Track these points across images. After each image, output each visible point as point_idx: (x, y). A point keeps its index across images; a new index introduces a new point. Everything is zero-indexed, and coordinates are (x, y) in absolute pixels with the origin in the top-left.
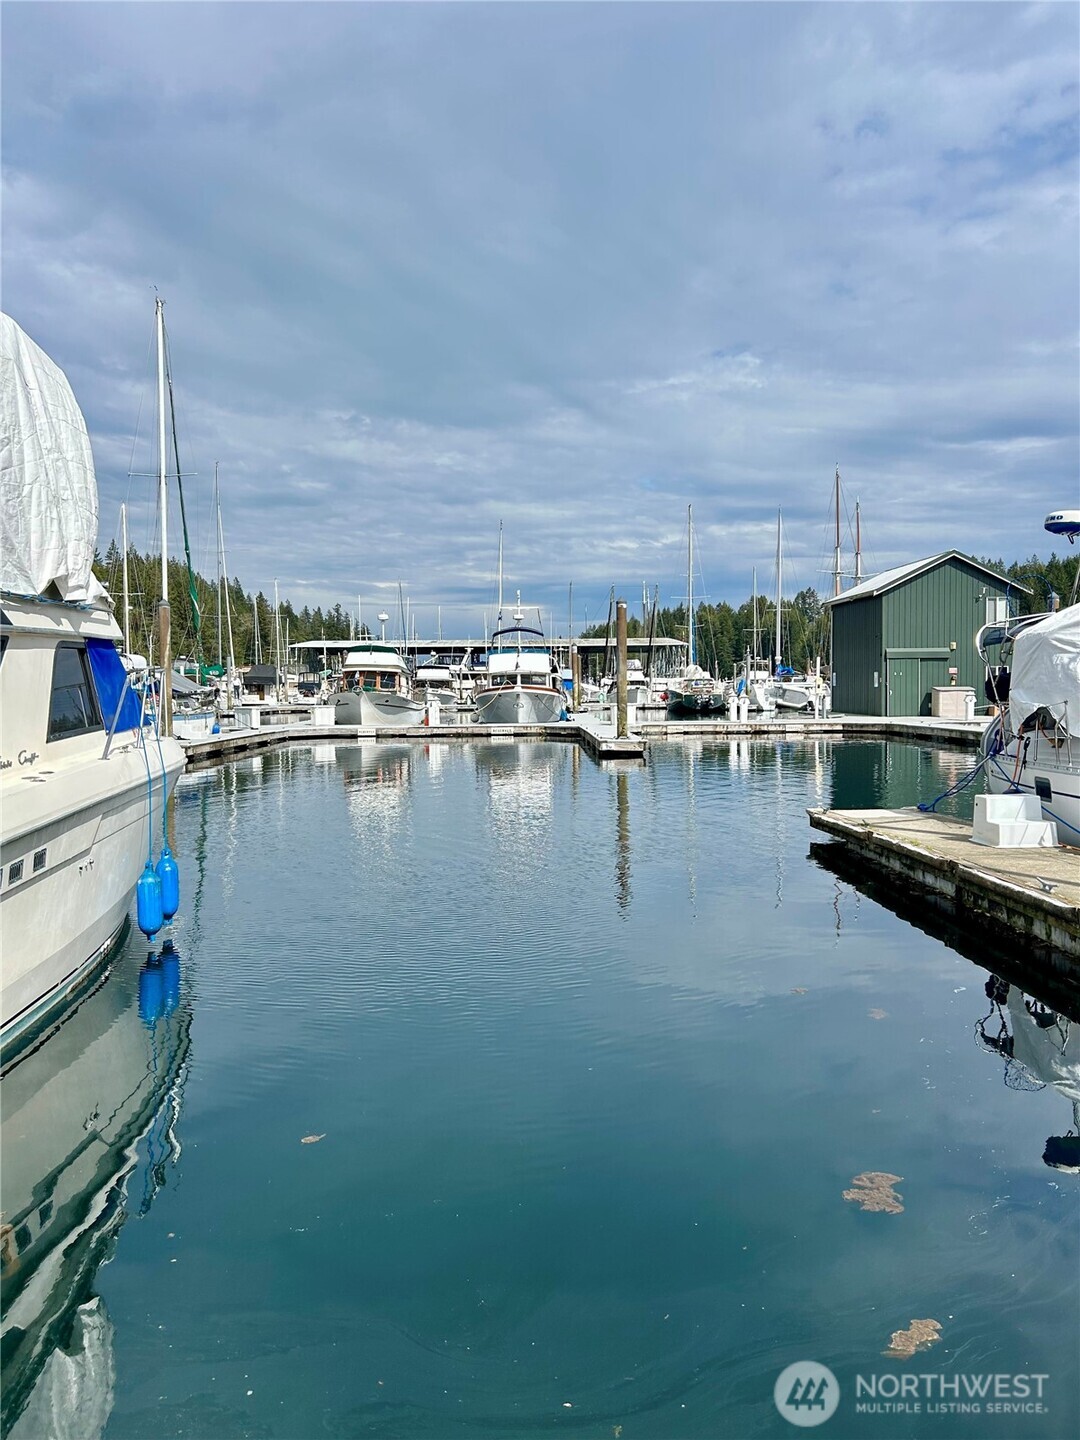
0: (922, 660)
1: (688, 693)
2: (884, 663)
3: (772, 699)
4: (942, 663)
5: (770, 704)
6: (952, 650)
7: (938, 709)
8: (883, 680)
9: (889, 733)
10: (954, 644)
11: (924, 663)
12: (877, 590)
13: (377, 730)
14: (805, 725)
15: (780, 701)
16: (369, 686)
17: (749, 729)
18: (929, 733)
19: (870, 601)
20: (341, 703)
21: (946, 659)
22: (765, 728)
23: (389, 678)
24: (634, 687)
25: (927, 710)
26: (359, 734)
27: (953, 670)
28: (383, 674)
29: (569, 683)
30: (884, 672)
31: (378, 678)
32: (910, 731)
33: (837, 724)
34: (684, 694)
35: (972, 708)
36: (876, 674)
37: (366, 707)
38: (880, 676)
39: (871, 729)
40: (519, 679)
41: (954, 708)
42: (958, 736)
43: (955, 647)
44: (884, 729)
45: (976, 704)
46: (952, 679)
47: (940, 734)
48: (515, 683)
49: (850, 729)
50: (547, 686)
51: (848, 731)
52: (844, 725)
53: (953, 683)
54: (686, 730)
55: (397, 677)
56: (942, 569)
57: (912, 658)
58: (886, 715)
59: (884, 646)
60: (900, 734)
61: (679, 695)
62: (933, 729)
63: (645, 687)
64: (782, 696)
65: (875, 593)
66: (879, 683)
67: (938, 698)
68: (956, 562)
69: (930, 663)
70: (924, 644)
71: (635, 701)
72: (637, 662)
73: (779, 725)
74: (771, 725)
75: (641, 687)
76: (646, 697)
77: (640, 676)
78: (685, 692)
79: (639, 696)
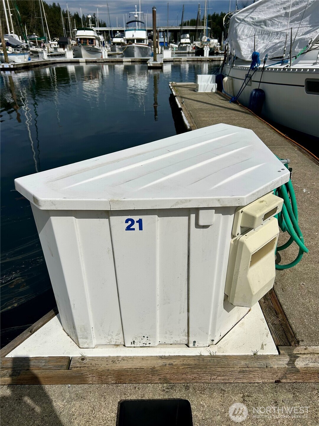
1: (201, 47)
13: (86, 60)
16: (85, 44)
17: (209, 60)
20: (75, 50)
22: (214, 59)
23: (91, 41)
24: (186, 45)
26: (80, 61)
28: (89, 39)
29: (163, 43)
31: (88, 41)
37: (83, 52)
40: (135, 41)
48: (134, 42)
50: (145, 44)
54: (188, 60)
55: (94, 40)
61: (198, 48)
63: (190, 45)
71: (186, 51)
72: (188, 36)
73: (219, 58)
74: (216, 58)
75: (188, 45)
76: (190, 49)
77: (188, 41)
78: (201, 46)
79: (188, 48)
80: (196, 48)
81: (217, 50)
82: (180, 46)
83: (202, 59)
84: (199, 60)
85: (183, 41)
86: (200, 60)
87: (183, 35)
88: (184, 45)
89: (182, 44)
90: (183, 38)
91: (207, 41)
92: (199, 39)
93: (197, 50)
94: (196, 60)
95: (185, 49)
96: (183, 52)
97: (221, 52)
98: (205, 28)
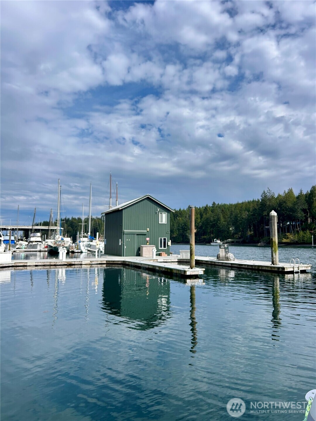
0: (137, 235)
2: (123, 236)
3: (86, 248)
4: (144, 236)
5: (86, 250)
6: (148, 231)
7: (142, 254)
8: (122, 242)
9: (125, 264)
10: (148, 229)
11: (138, 236)
12: (121, 207)
14: (91, 261)
15: (89, 249)
17: (66, 263)
18: (140, 265)
19: (118, 212)
21: (145, 235)
22: (73, 263)
24: (36, 243)
25: (139, 254)
27: (148, 239)
30: (123, 239)
32: (133, 264)
33: (104, 261)
34: (53, 246)
35: (155, 253)
36: (120, 240)
38: (121, 241)
39: (117, 262)
41: (148, 253)
42: (152, 267)
43: (148, 230)
44: (122, 263)
45: (156, 252)
46: (147, 242)
47: (144, 266)
49: (109, 262)
51: (108, 263)
52: (107, 261)
53: (148, 244)
54: (37, 264)
56: (144, 201)
57: (133, 234)
58: (124, 256)
59: (123, 229)
60: (128, 265)
61: (51, 247)
62: (141, 264)
63: (41, 243)
64: (90, 247)
65: (120, 209)
66: (121, 244)
67: (142, 250)
68: (149, 199)
69: (140, 236)
70: (138, 228)
71: (37, 248)
72: (39, 234)
73: (80, 262)
74: (76, 261)
75: (39, 243)
76: (41, 247)
77: (39, 239)
78: (54, 245)
79: (38, 246)
80: (48, 247)
81: (73, 248)
82: (29, 244)
83: (56, 263)
84: (52, 264)
85: (32, 239)
86: (54, 264)
87: (33, 234)
88: (34, 243)
89: (32, 242)
90: (33, 236)
91: (61, 240)
92: (52, 237)
93: (50, 248)
94: (48, 264)
95: (35, 246)
96: (34, 250)
97: (77, 251)
98: (58, 228)
